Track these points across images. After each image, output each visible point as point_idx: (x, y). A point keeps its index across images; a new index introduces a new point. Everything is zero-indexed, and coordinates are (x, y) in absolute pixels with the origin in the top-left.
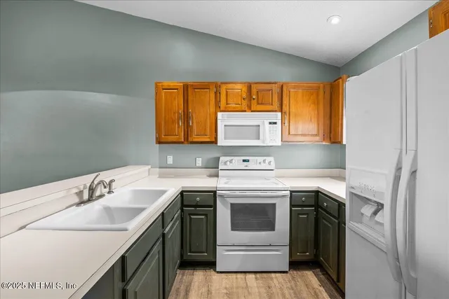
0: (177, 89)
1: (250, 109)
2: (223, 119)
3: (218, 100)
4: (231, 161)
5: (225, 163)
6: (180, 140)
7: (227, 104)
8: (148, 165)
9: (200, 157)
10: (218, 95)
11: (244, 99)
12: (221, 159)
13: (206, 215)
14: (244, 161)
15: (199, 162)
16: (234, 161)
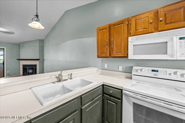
0: (106, 29)
1: (157, 30)
2: (133, 41)
3: (130, 29)
4: (141, 70)
5: (137, 71)
6: (107, 56)
7: (136, 30)
8: (97, 67)
9: (121, 65)
10: (130, 25)
11: (151, 23)
12: (134, 68)
13: (116, 103)
14: (153, 71)
15: (121, 68)
16: (143, 70)
